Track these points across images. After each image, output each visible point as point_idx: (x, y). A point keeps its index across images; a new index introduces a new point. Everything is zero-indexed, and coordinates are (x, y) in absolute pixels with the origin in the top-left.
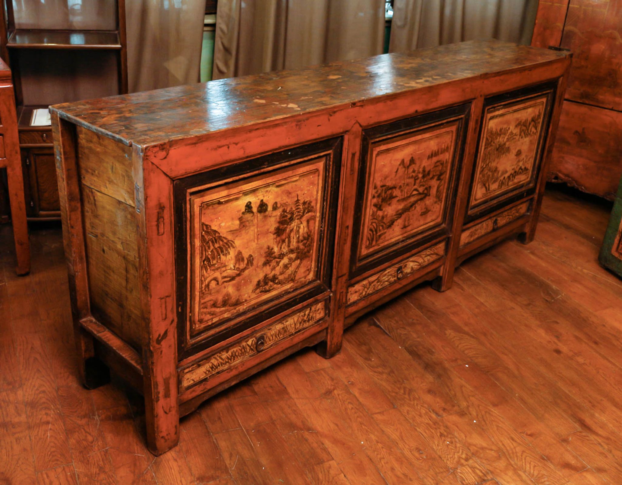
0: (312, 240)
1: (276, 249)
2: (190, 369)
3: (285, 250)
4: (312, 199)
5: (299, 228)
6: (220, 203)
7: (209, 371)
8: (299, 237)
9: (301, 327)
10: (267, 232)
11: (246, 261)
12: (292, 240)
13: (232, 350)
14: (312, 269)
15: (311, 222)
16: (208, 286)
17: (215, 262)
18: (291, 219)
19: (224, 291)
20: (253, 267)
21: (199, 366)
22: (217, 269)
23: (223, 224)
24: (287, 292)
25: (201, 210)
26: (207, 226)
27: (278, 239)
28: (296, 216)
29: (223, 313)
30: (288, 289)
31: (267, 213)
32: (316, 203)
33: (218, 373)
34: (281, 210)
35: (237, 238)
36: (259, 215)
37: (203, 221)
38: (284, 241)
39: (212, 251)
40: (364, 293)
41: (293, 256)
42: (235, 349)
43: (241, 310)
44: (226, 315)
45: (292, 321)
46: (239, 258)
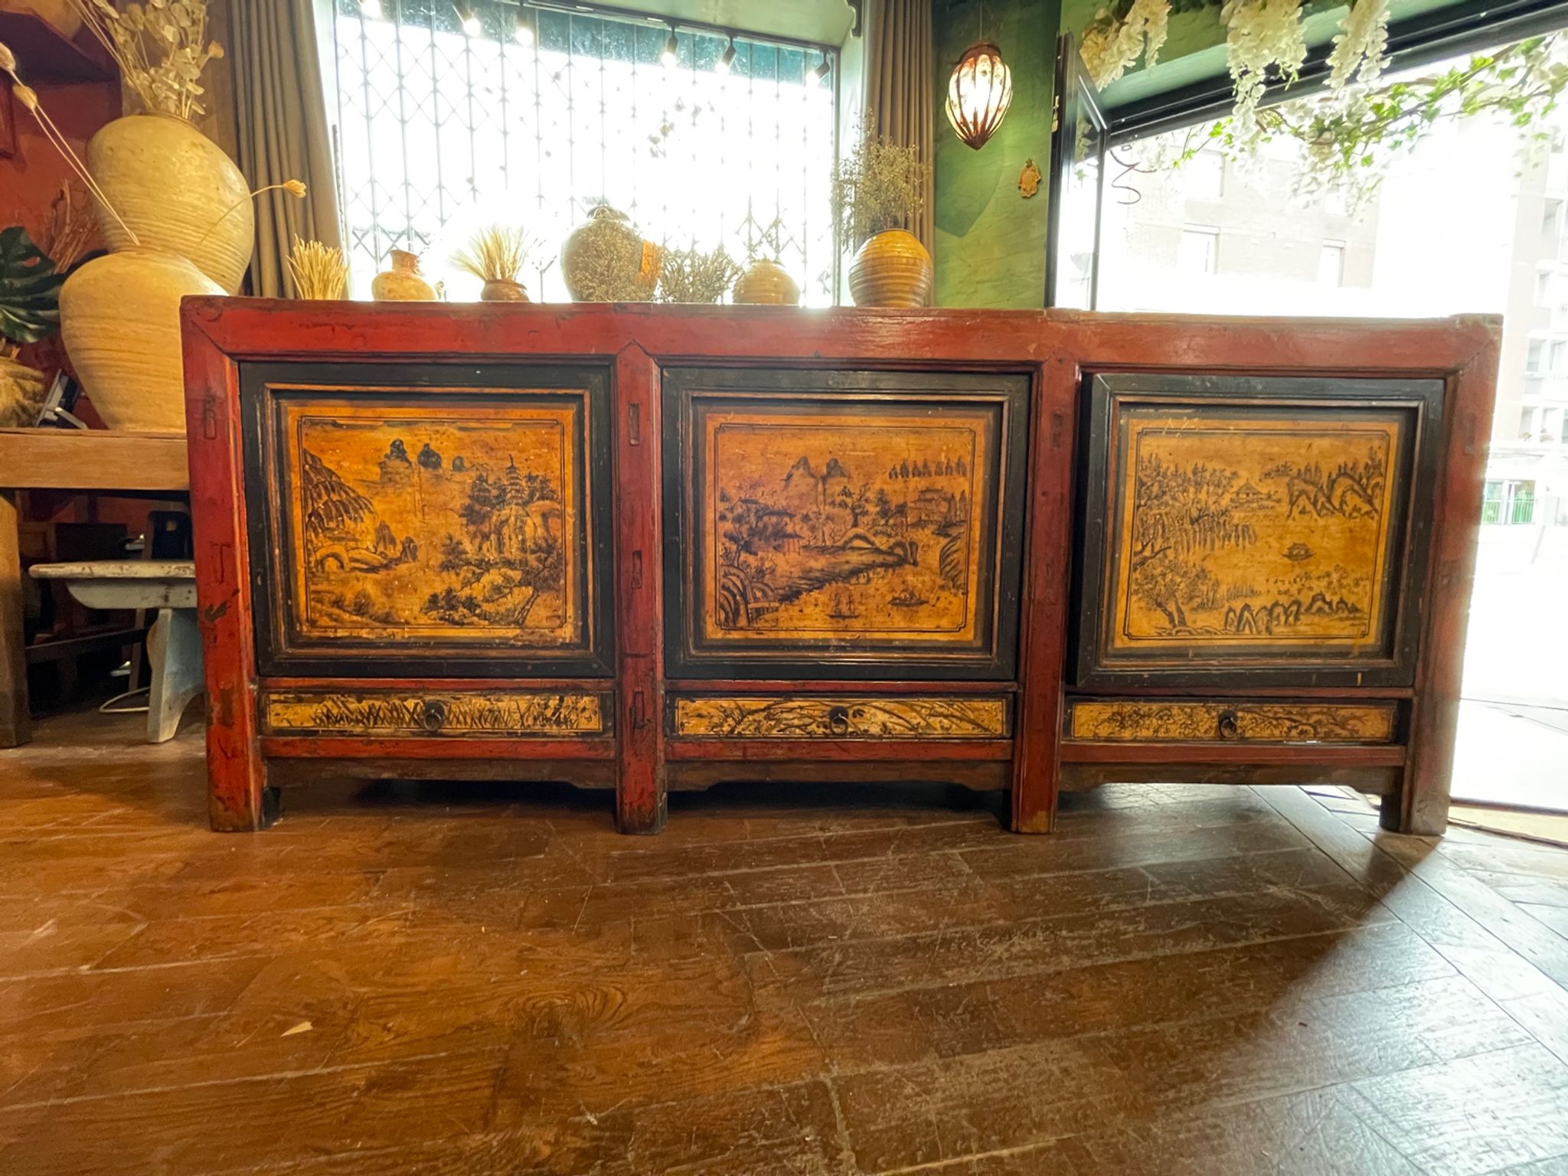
0: (561, 558)
1: (468, 546)
2: (282, 697)
3: (492, 556)
4: (550, 476)
5: (524, 523)
6: (335, 424)
7: (321, 720)
8: (524, 541)
9: (537, 728)
10: (444, 508)
11: (400, 547)
12: (506, 541)
13: (371, 702)
14: (570, 620)
15: (554, 523)
16: (321, 562)
17: (332, 525)
18: (501, 500)
19: (359, 586)
20: (417, 564)
21: (300, 701)
22: (340, 539)
23: (345, 464)
24: (505, 643)
25: (299, 427)
26: (312, 457)
27: (472, 528)
28: (513, 497)
29: (356, 625)
30: (508, 639)
31: (441, 471)
32: (563, 487)
33: (342, 733)
34: (474, 474)
35: (378, 498)
36: (422, 469)
37: (305, 445)
38: (486, 537)
39: (325, 504)
40: (726, 728)
41: (516, 575)
42: (377, 704)
43: (398, 638)
44: (364, 633)
45: (514, 705)
46: (384, 535)
